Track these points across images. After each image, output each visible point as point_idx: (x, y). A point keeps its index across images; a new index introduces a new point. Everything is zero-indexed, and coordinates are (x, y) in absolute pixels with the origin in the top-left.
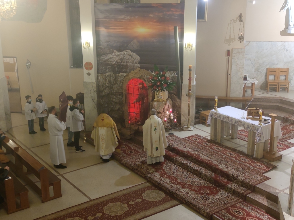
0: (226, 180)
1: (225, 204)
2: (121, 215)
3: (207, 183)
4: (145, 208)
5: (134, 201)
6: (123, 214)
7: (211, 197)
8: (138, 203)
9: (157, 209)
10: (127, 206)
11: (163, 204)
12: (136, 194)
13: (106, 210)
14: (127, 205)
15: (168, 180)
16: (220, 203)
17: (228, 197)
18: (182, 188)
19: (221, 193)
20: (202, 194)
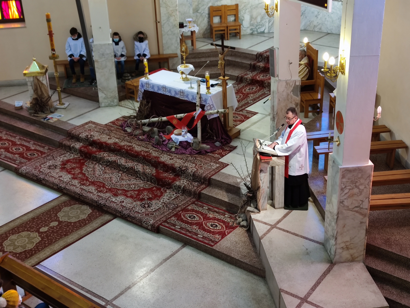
0: (172, 176)
1: (174, 209)
2: (31, 250)
3: (147, 184)
4: (65, 233)
5: (47, 226)
6: (34, 248)
7: (154, 202)
8: (53, 228)
9: (82, 232)
10: (38, 235)
11: (91, 223)
12: (48, 216)
13: (7, 246)
14: (37, 233)
15: (92, 188)
16: (168, 209)
17: (176, 198)
18: (113, 196)
19: (168, 194)
20: (142, 200)
